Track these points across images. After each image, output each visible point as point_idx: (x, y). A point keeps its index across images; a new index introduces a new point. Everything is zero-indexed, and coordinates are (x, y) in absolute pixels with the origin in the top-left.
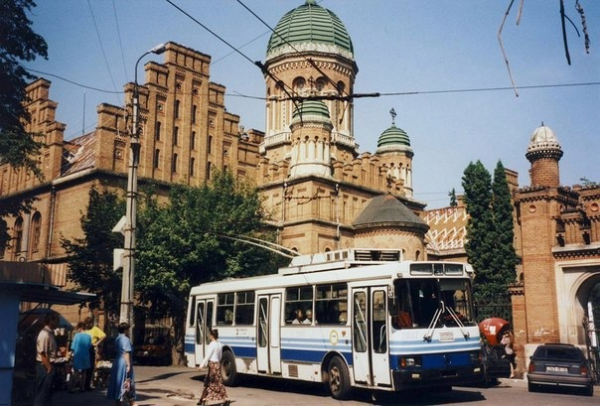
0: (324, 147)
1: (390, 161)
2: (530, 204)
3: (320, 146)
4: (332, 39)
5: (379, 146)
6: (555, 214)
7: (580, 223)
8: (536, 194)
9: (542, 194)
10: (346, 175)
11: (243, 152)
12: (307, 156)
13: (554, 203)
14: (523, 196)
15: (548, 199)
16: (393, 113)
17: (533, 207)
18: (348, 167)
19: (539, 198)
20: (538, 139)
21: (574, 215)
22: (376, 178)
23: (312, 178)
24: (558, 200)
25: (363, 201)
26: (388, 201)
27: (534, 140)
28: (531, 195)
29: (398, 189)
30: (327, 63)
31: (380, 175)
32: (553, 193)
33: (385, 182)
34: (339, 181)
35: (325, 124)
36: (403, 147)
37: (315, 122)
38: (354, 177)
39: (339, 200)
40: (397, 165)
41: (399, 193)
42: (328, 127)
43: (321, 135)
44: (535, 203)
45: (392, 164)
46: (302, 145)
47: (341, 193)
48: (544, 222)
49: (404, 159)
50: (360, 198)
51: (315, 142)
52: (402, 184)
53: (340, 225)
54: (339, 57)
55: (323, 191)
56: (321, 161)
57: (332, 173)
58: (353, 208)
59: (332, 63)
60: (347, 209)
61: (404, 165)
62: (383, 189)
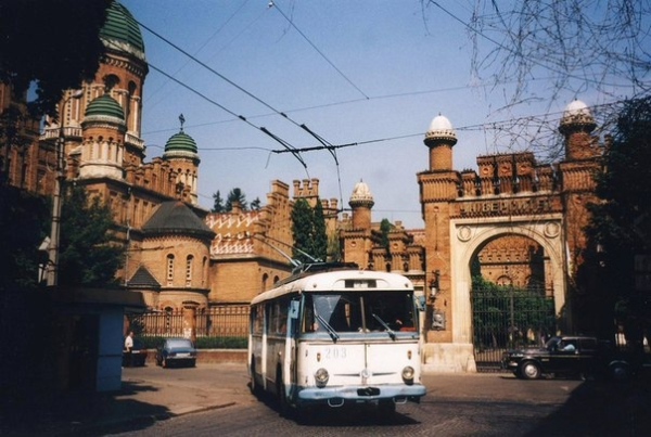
0: (118, 150)
1: (178, 166)
2: (352, 240)
3: (114, 147)
4: (126, 37)
5: (166, 150)
6: (369, 249)
7: (385, 256)
8: (357, 234)
9: (361, 234)
10: (138, 179)
11: (44, 152)
12: (100, 157)
13: (368, 241)
14: (348, 234)
15: (365, 238)
16: (182, 119)
17: (354, 243)
18: (140, 171)
19: (359, 237)
20: (359, 192)
21: (382, 251)
22: (166, 184)
23: (106, 180)
24: (372, 239)
25: (153, 206)
26: (179, 207)
27: (355, 192)
28: (353, 234)
29: (185, 195)
30: (120, 61)
31: (170, 181)
32: (368, 234)
33: (173, 187)
34: (131, 184)
35: (120, 125)
36: (190, 154)
37: (111, 123)
38: (146, 182)
39: (131, 204)
40: (184, 171)
41: (186, 199)
42: (123, 129)
43: (115, 136)
44: (355, 240)
45: (180, 170)
46: (95, 145)
47: (132, 198)
48: (361, 254)
49: (191, 166)
50: (150, 204)
51: (109, 143)
52: (189, 191)
53: (131, 228)
54: (132, 57)
55: (115, 195)
56: (114, 163)
57: (124, 176)
58: (143, 212)
59: (125, 62)
60: (138, 213)
61: (191, 172)
62: (172, 194)
